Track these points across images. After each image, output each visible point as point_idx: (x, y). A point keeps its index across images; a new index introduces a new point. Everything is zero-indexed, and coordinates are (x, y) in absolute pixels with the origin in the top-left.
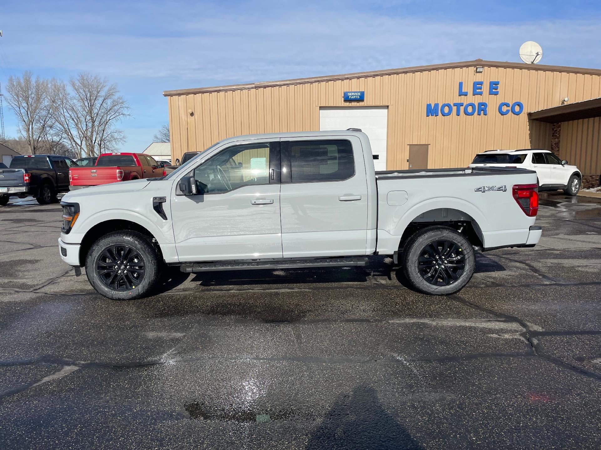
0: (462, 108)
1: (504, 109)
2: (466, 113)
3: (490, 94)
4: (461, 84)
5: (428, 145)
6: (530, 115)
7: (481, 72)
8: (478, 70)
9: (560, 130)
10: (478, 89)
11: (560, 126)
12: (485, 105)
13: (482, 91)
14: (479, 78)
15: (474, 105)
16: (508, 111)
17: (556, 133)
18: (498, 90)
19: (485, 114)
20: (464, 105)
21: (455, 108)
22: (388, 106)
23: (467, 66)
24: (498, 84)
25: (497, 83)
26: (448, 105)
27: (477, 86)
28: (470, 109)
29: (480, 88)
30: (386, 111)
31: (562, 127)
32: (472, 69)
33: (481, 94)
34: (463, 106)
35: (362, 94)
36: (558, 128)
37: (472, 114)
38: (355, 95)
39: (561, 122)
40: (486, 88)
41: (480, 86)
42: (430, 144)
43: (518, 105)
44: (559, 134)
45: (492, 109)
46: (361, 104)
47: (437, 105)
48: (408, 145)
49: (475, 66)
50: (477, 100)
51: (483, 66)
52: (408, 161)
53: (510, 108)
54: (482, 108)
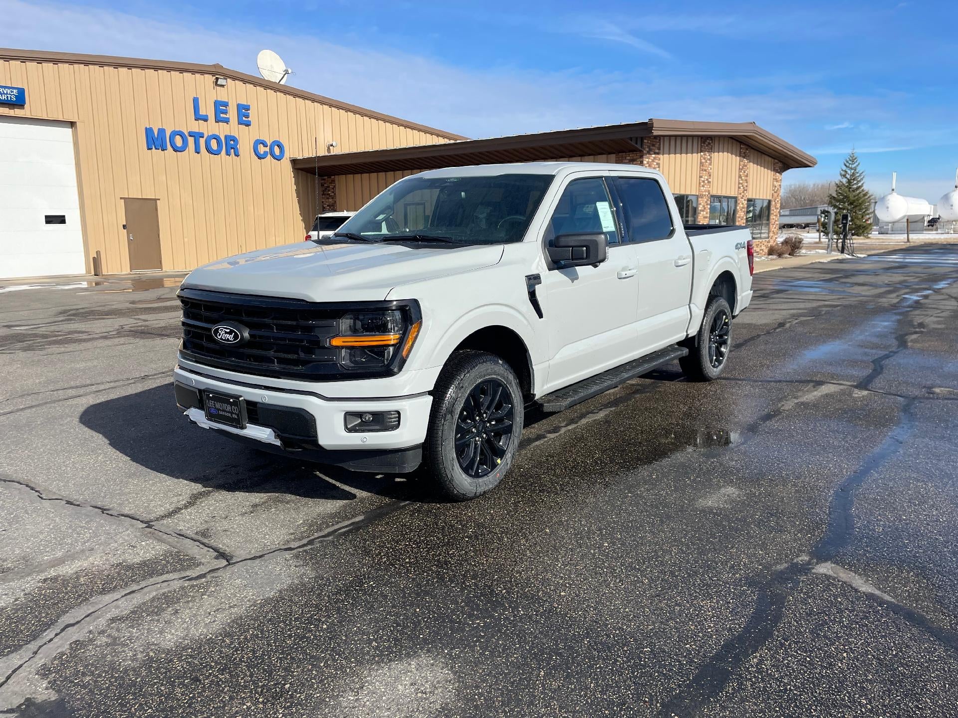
0: (202, 141)
1: (262, 149)
2: (209, 150)
3: (240, 123)
4: (196, 101)
5: (156, 200)
6: (294, 162)
7: (223, 86)
8: (219, 83)
9: (335, 186)
10: (223, 113)
11: (333, 181)
12: (234, 139)
13: (228, 116)
14: (222, 95)
15: (219, 137)
16: (266, 153)
17: (329, 191)
18: (249, 119)
19: (237, 155)
20: (205, 137)
21: (191, 140)
22: (72, 124)
23: (203, 73)
24: (249, 109)
25: (247, 108)
26: (181, 134)
27: (220, 107)
28: (214, 145)
29: (226, 113)
30: (68, 131)
31: (336, 182)
32: (210, 79)
33: (227, 121)
34: (203, 137)
35: (21, 92)
36: (331, 183)
37: (217, 153)
38: (7, 94)
39: (334, 175)
40: (232, 114)
41: (224, 108)
42: (159, 199)
43: (278, 146)
44: (333, 192)
45: (245, 147)
46: (17, 112)
47: (162, 131)
48: (121, 198)
49: (213, 74)
50: (222, 130)
51: (226, 76)
52: (124, 227)
53: (267, 149)
54: (231, 145)
